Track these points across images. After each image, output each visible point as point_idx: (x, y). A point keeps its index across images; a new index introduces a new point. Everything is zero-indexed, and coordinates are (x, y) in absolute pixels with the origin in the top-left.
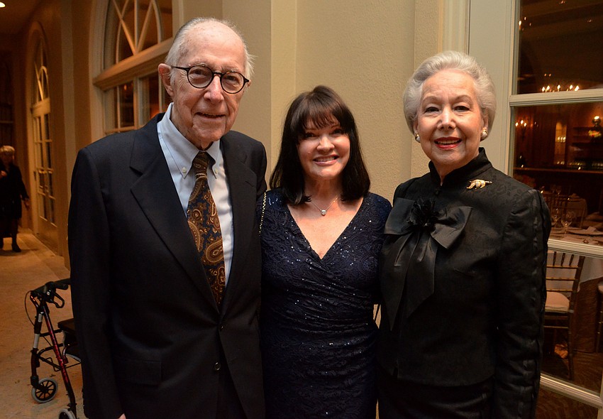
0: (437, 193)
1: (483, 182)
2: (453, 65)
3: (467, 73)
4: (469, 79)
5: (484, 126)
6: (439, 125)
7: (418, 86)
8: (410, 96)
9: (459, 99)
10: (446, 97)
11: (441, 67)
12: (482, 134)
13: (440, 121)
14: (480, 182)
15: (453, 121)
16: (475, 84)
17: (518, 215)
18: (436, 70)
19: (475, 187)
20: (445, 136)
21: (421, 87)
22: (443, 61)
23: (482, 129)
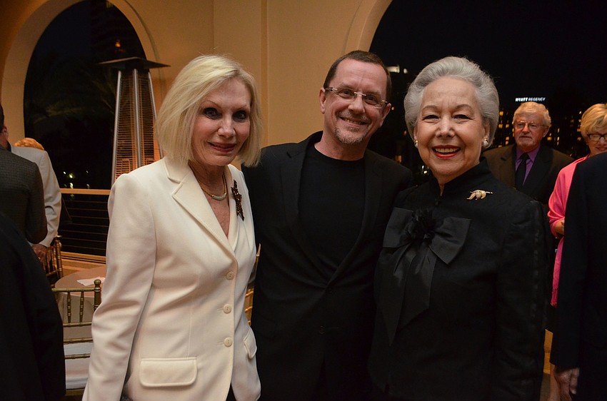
0: (437, 203)
1: (483, 192)
2: (454, 72)
3: (469, 80)
4: (471, 87)
5: (485, 135)
6: (438, 133)
7: (419, 92)
8: (411, 101)
9: (459, 108)
10: (446, 105)
11: (443, 73)
12: (483, 143)
13: (439, 129)
14: (480, 193)
15: (452, 129)
16: (477, 92)
17: (520, 226)
18: (438, 76)
19: (475, 197)
20: (443, 144)
21: (422, 93)
22: (444, 67)
23: (483, 138)
